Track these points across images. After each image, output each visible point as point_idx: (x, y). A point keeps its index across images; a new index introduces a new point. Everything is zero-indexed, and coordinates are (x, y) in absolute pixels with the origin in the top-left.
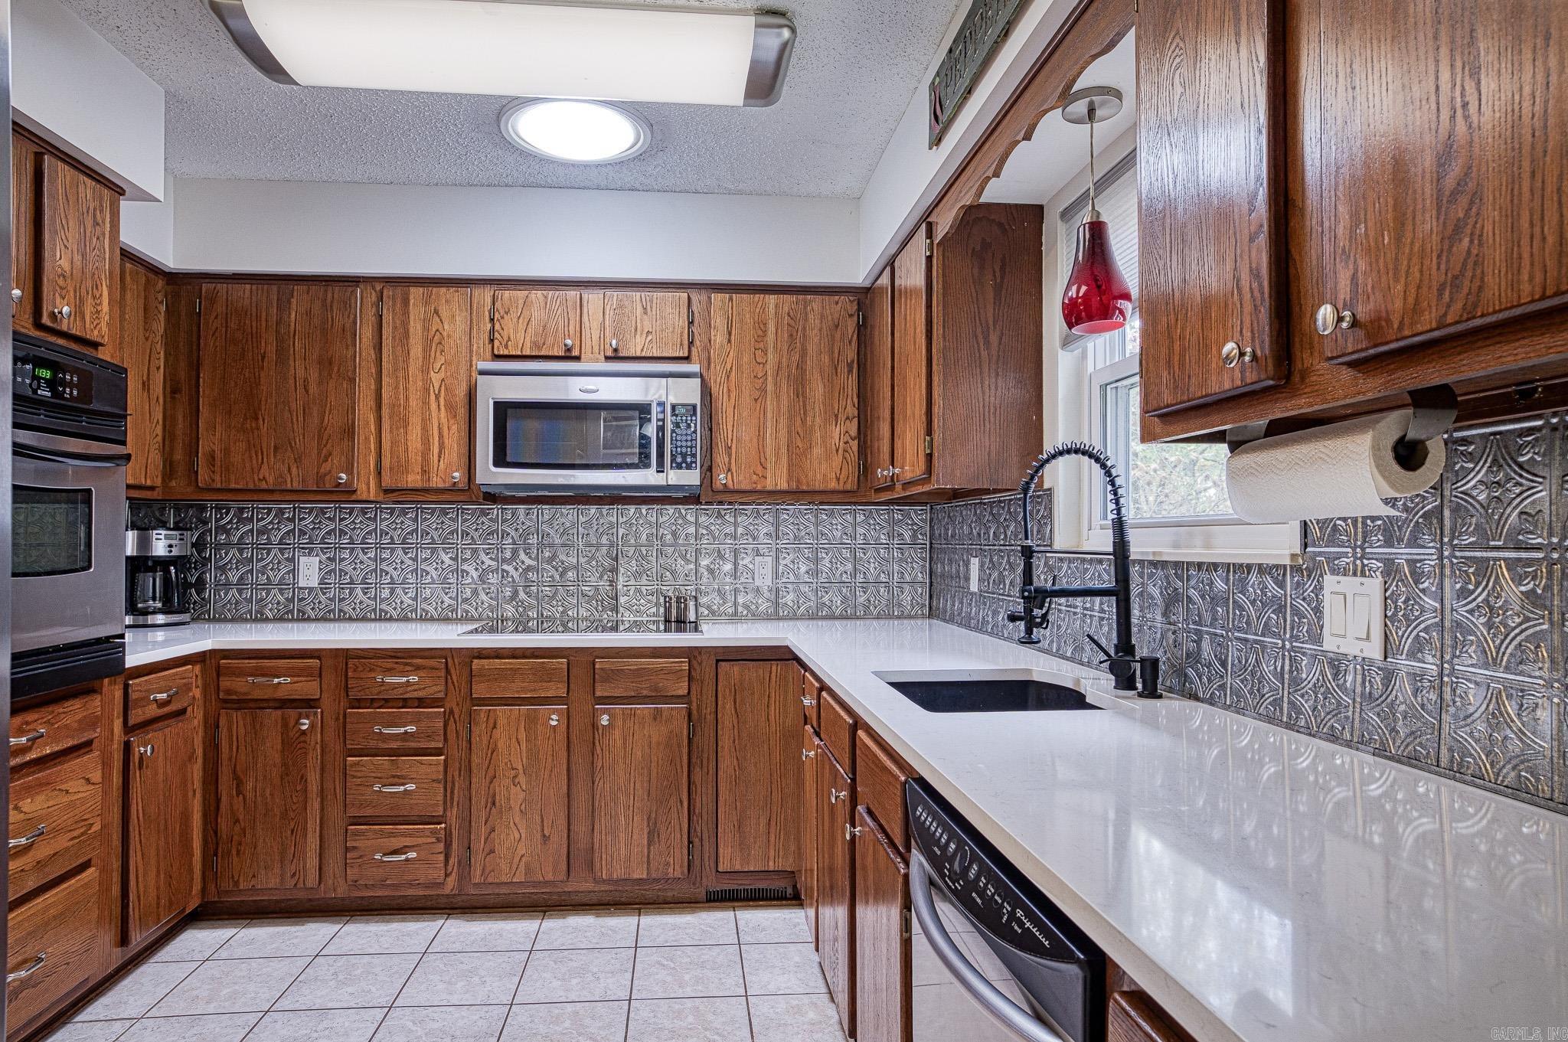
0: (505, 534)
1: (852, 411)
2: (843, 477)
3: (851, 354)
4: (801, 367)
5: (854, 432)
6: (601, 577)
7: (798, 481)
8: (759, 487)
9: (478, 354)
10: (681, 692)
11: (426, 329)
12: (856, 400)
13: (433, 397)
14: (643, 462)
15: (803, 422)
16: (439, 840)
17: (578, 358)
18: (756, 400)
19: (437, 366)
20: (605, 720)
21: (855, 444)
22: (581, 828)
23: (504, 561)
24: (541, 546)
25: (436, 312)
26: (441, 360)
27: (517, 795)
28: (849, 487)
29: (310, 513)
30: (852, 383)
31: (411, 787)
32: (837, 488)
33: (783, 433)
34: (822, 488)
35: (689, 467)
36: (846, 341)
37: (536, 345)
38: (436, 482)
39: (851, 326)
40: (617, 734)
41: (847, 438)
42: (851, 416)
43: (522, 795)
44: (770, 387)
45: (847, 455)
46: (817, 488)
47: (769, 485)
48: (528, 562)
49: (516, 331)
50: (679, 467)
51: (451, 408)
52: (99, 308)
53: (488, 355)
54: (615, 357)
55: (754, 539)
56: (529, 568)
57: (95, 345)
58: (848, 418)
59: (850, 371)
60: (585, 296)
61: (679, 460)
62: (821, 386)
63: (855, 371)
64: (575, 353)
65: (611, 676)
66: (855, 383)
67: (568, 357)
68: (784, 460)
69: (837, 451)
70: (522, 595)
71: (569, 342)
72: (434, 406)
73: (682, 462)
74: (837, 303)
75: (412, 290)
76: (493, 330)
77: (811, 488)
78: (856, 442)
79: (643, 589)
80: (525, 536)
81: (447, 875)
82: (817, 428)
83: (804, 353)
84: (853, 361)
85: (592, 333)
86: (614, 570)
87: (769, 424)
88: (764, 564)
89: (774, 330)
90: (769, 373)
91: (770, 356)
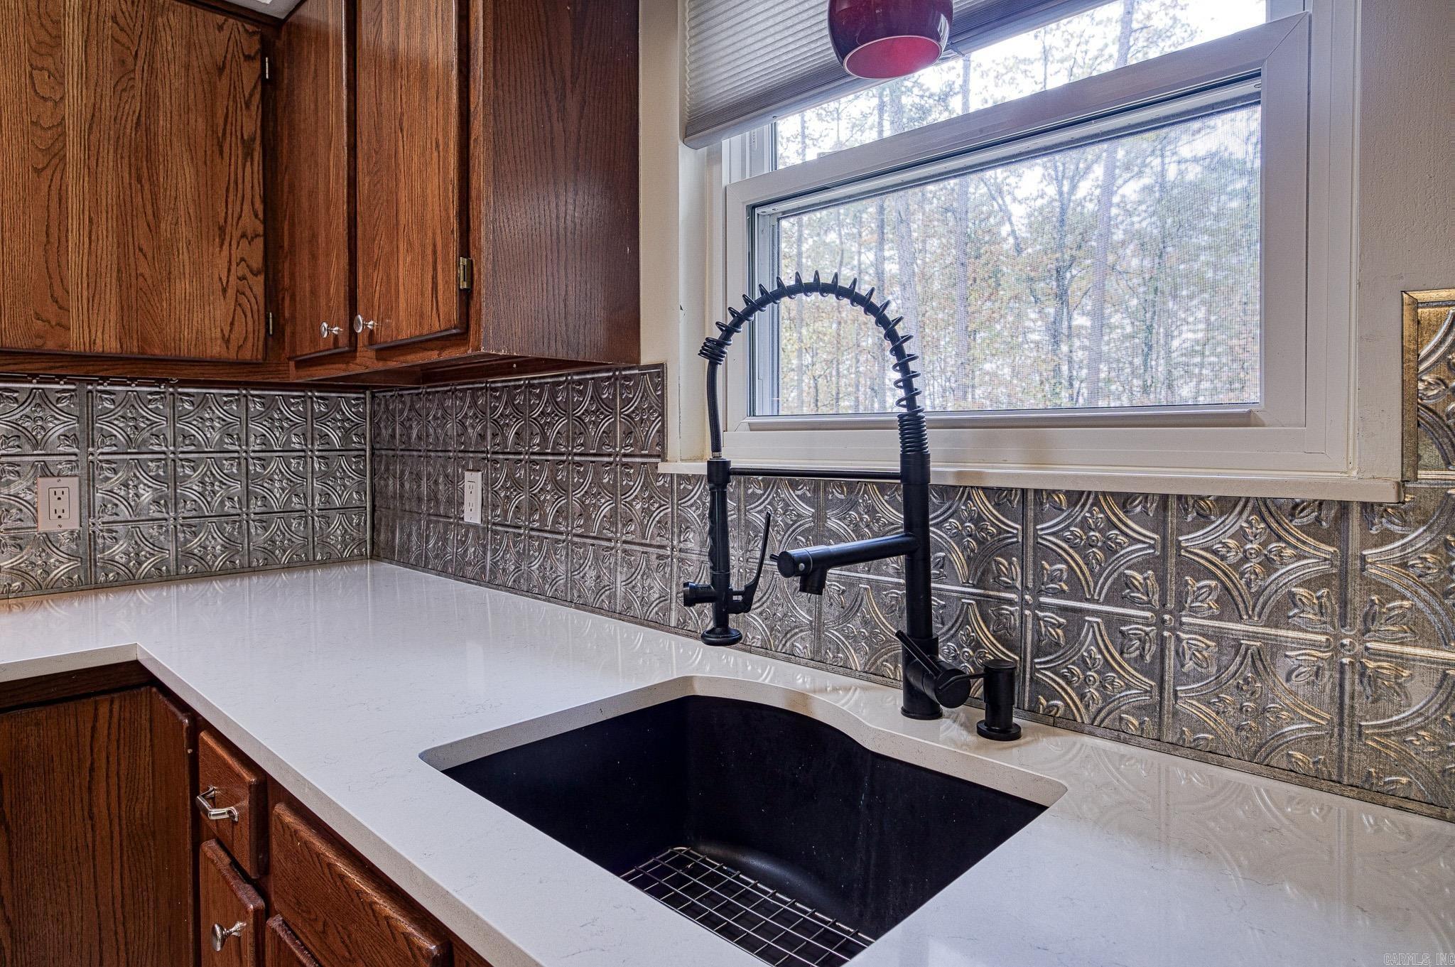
1: (252, 223)
2: (237, 336)
3: (250, 124)
4: (144, 125)
5: (257, 260)
7: (144, 339)
8: (51, 345)
12: (259, 207)
15: (153, 229)
18: (38, 171)
21: (258, 284)
28: (247, 355)
30: (252, 175)
32: (225, 355)
33: (107, 246)
34: (194, 354)
36: (241, 102)
39: (249, 76)
41: (243, 269)
42: (250, 233)
44: (73, 151)
45: (243, 300)
46: (184, 353)
47: (77, 340)
55: (37, 445)
58: (244, 235)
59: (248, 154)
62: (189, 171)
63: (257, 155)
66: (258, 177)
68: (111, 297)
69: (224, 290)
74: (220, 28)
77: (171, 354)
78: (261, 278)
82: (182, 245)
83: (151, 99)
84: (253, 140)
87: (73, 224)
88: (59, 491)
89: (80, 42)
90: (69, 122)
91: (72, 88)
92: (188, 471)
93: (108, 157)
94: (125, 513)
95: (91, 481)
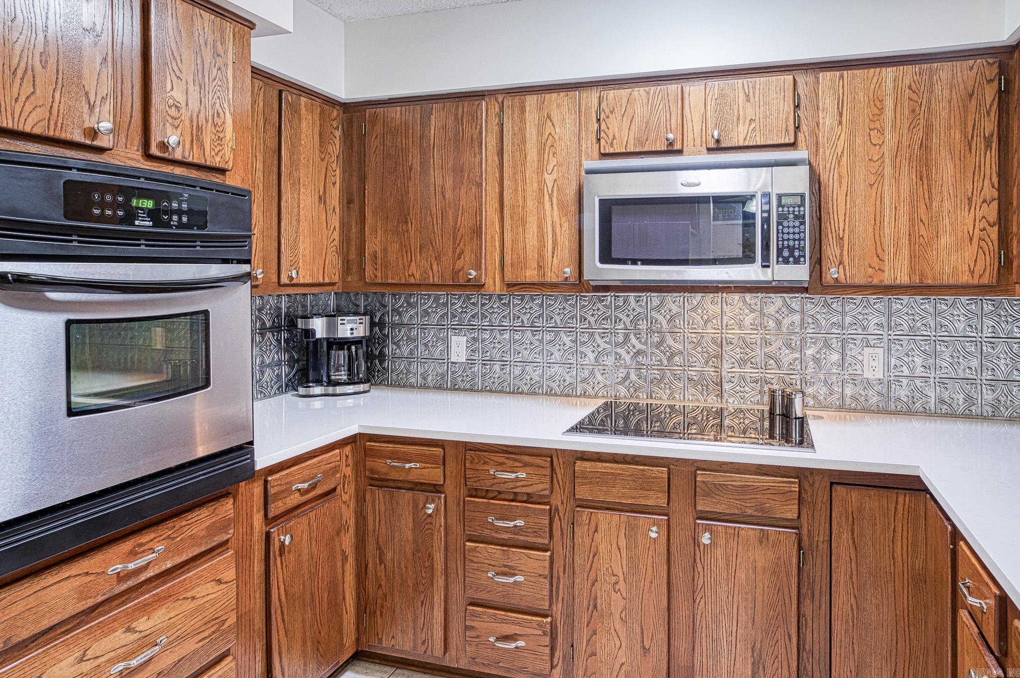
0: (618, 320)
1: (990, 192)
2: (978, 270)
3: (990, 125)
4: (925, 146)
5: (993, 216)
6: (707, 362)
7: (922, 275)
8: (876, 281)
9: (587, 154)
10: (789, 516)
11: (540, 133)
12: (995, 180)
13: (547, 197)
14: (747, 257)
15: (928, 207)
16: (545, 634)
17: (680, 152)
18: (871, 186)
19: (550, 167)
20: (706, 539)
21: (994, 232)
22: (681, 645)
23: (617, 345)
24: (649, 331)
25: (549, 117)
26: (553, 162)
27: (617, 602)
28: (985, 281)
29: (459, 299)
30: (990, 160)
31: (520, 578)
32: (971, 282)
33: (904, 222)
34: (951, 282)
35: (797, 261)
36: (984, 111)
37: (640, 141)
38: (551, 277)
39: (990, 93)
40: (719, 552)
41: (984, 224)
42: (988, 199)
43: (622, 603)
44: (888, 171)
45: (983, 244)
46: (945, 282)
47: (887, 279)
48: (639, 346)
49: (620, 129)
50: (786, 261)
51: (562, 206)
52: (221, 135)
53: (596, 154)
54: (718, 148)
55: (864, 329)
56: (638, 353)
57: (222, 171)
58: (984, 201)
59: (988, 146)
60: (686, 89)
61: (786, 253)
62: (950, 166)
63: (994, 146)
64: (677, 146)
65: (713, 490)
66: (995, 160)
67: (671, 151)
68: (905, 251)
69: (971, 239)
70: (633, 377)
71: (671, 136)
72: (547, 205)
73: (789, 256)
74: (971, 68)
75: (528, 98)
76: (599, 130)
77: (937, 283)
78: (996, 228)
79: (747, 376)
80: (635, 321)
81: (552, 667)
82: (945, 214)
83: (929, 129)
84: (992, 135)
85: (694, 127)
86: (720, 357)
87: (887, 212)
88: (874, 356)
89: (892, 107)
90: (886, 155)
91: (888, 136)
92: (944, 349)
93: (905, 170)
94: (906, 372)
95: (889, 350)
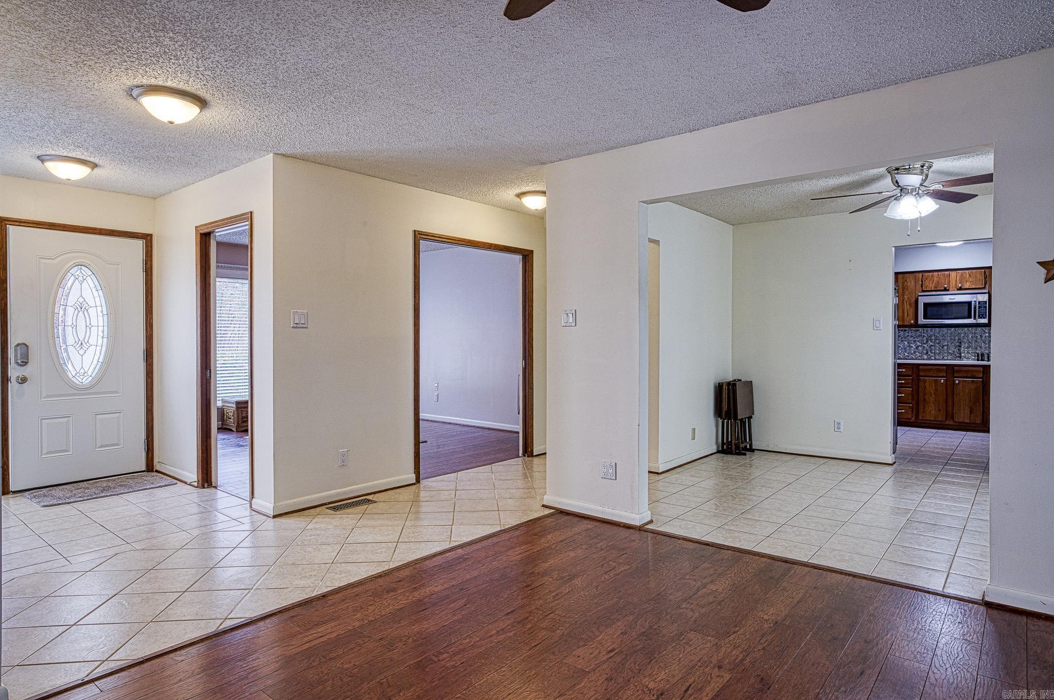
0: (924, 336)
6: (955, 348)
9: (918, 290)
11: (903, 285)
13: (905, 302)
14: (969, 317)
16: (910, 408)
17: (948, 290)
19: (906, 294)
20: (957, 382)
22: (950, 409)
23: (924, 344)
24: (936, 339)
25: (906, 280)
26: (907, 292)
27: (932, 399)
35: (983, 318)
37: (936, 287)
38: (906, 323)
40: (961, 386)
43: (933, 399)
48: (931, 344)
49: (929, 283)
50: (980, 318)
51: (910, 304)
53: (921, 290)
54: (960, 289)
56: (932, 346)
60: (950, 273)
61: (980, 316)
64: (948, 288)
65: (958, 371)
67: (945, 290)
70: (929, 353)
71: (946, 286)
72: (905, 304)
75: (899, 275)
76: (922, 284)
79: (970, 351)
80: (931, 336)
81: (912, 417)
85: (953, 283)
86: (960, 346)
